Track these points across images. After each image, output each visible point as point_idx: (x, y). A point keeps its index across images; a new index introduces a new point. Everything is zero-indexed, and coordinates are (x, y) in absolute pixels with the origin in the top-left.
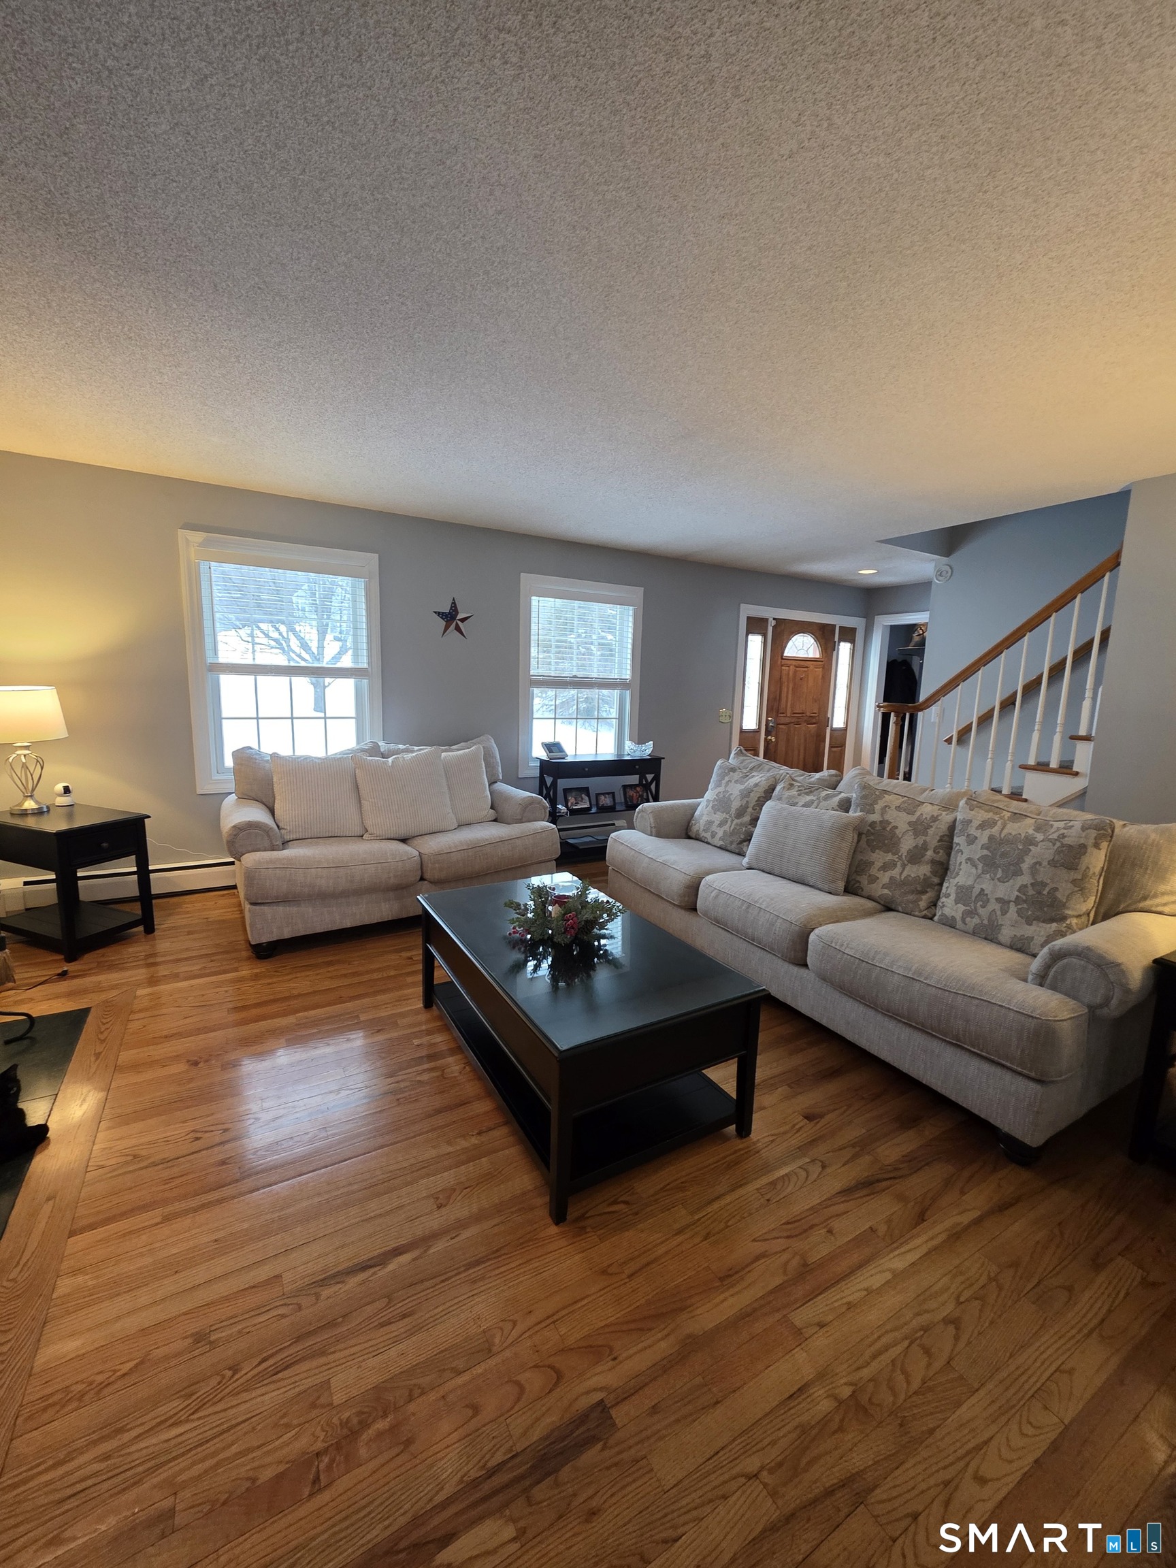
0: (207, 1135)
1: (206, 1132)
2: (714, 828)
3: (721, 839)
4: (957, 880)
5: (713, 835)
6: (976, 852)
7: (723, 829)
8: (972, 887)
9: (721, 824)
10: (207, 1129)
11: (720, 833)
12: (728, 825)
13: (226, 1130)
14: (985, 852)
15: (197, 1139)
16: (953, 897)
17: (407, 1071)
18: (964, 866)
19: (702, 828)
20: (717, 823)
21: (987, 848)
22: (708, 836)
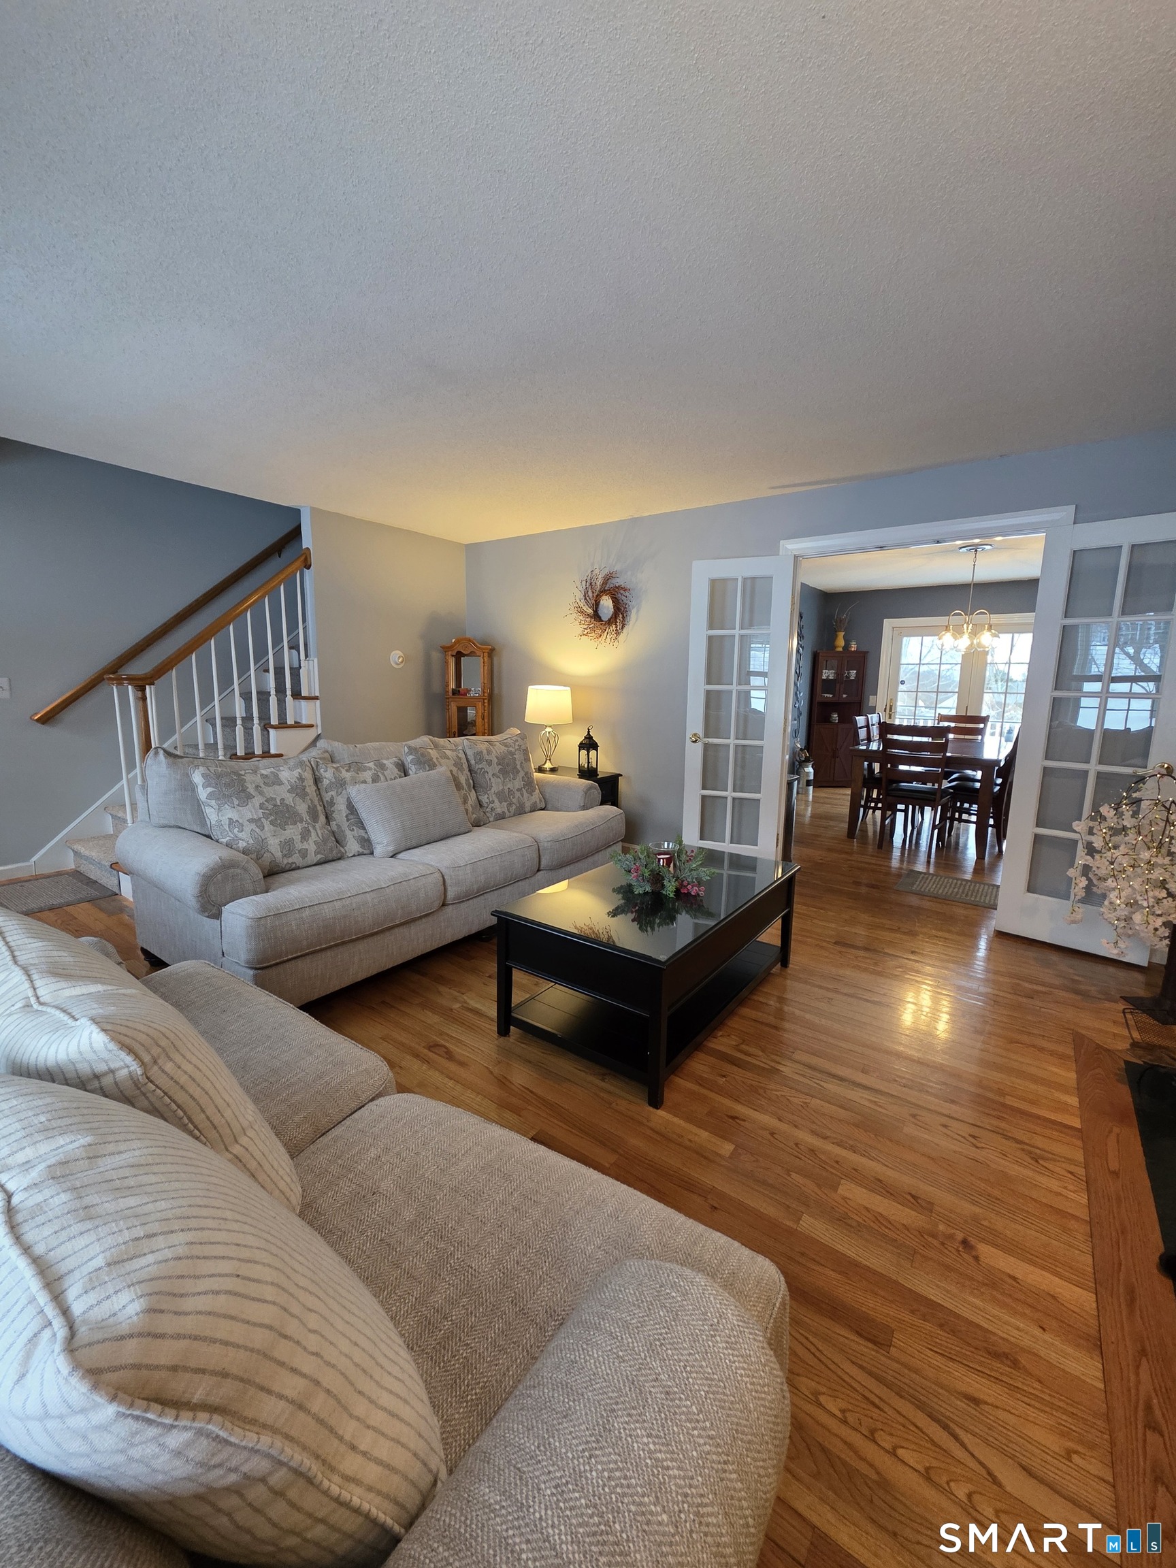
0: (963, 1134)
1: (964, 1137)
2: (299, 845)
3: (316, 853)
4: (493, 791)
5: (304, 853)
6: (496, 768)
7: (311, 841)
8: (503, 790)
9: (305, 835)
10: (962, 1140)
11: (311, 846)
12: (313, 834)
13: (945, 1126)
14: (500, 767)
15: (974, 1137)
16: (496, 801)
17: (763, 1065)
18: (492, 780)
19: (279, 854)
20: (297, 838)
21: (500, 764)
22: (296, 859)
